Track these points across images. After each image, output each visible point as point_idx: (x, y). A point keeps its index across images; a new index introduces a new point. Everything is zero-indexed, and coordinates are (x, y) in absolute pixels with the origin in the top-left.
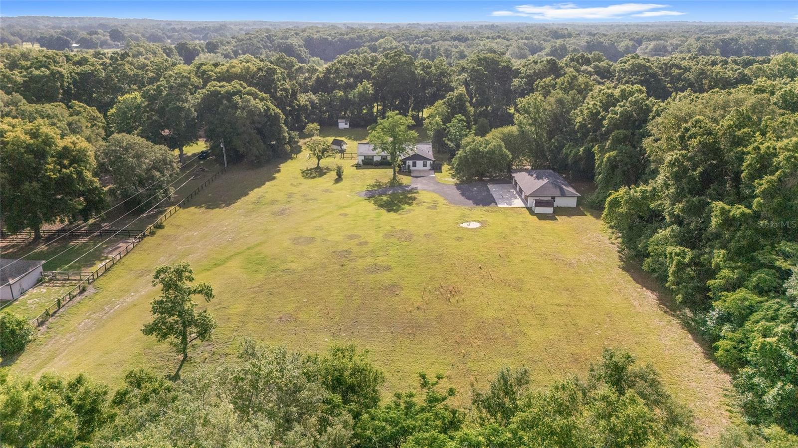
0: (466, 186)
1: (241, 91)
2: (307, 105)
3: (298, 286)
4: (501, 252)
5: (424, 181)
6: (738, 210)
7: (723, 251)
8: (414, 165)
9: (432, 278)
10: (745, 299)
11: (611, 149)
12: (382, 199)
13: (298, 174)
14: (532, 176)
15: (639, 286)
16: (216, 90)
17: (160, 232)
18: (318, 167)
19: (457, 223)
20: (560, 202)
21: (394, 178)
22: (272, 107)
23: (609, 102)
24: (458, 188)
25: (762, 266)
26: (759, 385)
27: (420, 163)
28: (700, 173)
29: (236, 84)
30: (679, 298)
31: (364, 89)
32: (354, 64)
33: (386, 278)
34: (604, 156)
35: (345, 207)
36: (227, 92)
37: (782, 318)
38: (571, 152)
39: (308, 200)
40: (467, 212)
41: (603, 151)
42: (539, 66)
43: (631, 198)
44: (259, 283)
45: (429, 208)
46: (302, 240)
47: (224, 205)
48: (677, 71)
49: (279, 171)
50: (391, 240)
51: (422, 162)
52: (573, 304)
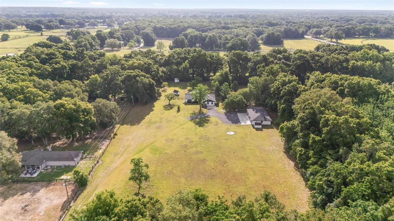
0: (229, 114)
1: (139, 75)
2: (163, 75)
3: (171, 160)
4: (242, 146)
5: (212, 112)
6: (317, 138)
7: (312, 152)
8: (208, 103)
9: (217, 157)
10: (316, 169)
11: (284, 104)
12: (196, 121)
13: (162, 108)
14: (254, 111)
15: (289, 159)
16: (129, 75)
17: (116, 137)
18: (169, 104)
19: (226, 132)
20: (264, 123)
21: (200, 110)
22: (151, 80)
23: (284, 84)
24: (226, 115)
25: (323, 158)
26: (316, 196)
27: (210, 103)
28: (308, 122)
29: (137, 72)
30: (300, 165)
31: (185, 66)
32: (181, 53)
33: (201, 156)
34: (281, 106)
35: (182, 124)
36: (134, 75)
37: (326, 176)
38: (269, 102)
39: (168, 121)
40: (229, 127)
41: (281, 104)
42: (259, 58)
43: (287, 127)
44: (157, 159)
45: (215, 125)
46: (169, 140)
47: (137, 124)
48: (317, 58)
49: (154, 106)
50: (202, 140)
51: (211, 102)
52: (266, 166)
